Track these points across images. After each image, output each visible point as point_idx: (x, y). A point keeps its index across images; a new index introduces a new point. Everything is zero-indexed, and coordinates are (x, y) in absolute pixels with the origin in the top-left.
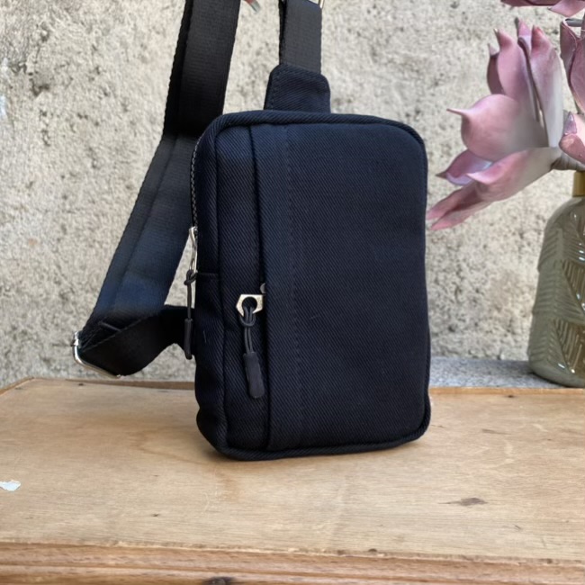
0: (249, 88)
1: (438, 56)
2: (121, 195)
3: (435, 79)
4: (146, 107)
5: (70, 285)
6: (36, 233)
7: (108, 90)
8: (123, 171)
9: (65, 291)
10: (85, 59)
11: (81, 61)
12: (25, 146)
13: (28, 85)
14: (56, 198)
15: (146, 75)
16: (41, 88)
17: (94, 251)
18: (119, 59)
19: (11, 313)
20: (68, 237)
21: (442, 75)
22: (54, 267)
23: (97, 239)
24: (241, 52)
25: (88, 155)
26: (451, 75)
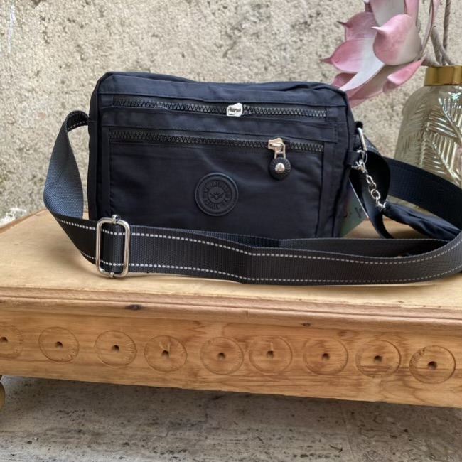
4: (117, 13)
6: (44, 109)
8: (102, 62)
14: (56, 82)
19: (31, 166)
20: (67, 112)
25: (78, 51)
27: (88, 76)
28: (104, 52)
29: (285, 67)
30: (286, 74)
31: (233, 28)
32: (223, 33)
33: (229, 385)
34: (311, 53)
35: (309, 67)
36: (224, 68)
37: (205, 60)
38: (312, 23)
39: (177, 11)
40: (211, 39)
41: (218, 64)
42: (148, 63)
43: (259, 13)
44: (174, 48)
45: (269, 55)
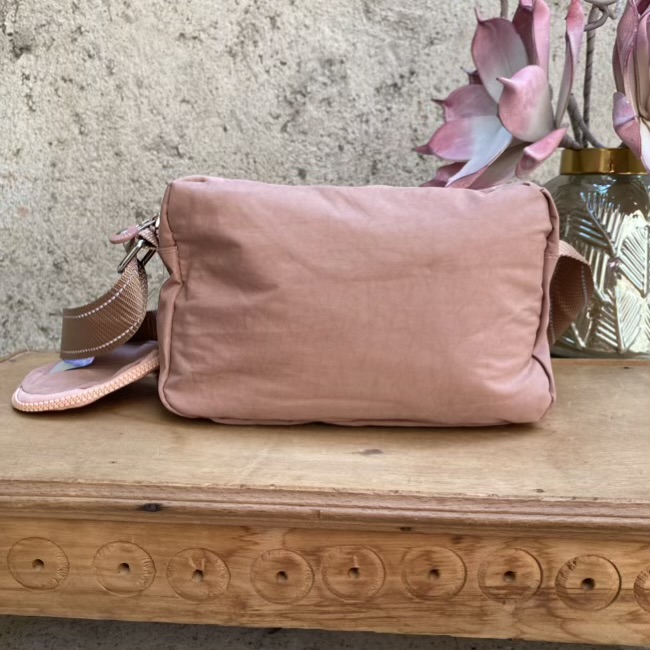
0: (238, 48)
1: (434, 13)
2: (110, 162)
3: (431, 38)
4: (132, 71)
5: (63, 255)
6: (26, 202)
7: (92, 52)
8: (110, 138)
9: (59, 261)
10: (67, 18)
11: (61, 20)
12: (9, 112)
13: (8, 46)
14: (44, 165)
15: (131, 35)
16: (21, 49)
17: (86, 221)
18: (102, 18)
19: (6, 283)
20: (59, 206)
21: (438, 33)
22: (47, 237)
23: (88, 207)
24: (228, 10)
25: (75, 121)
26: (448, 33)
27: (89, 156)
28: (113, 123)
29: (367, 145)
30: (369, 154)
31: (294, 92)
32: (281, 99)
33: (293, 619)
34: (402, 127)
35: (400, 145)
36: (283, 146)
37: (256, 135)
38: (403, 85)
39: (215, 67)
40: (264, 106)
41: (275, 141)
42: (176, 139)
43: (331, 71)
44: (212, 119)
45: (345, 129)
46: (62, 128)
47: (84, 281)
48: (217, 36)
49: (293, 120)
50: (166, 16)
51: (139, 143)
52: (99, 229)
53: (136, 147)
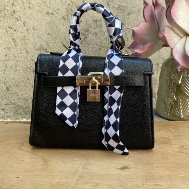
0: (66, 17)
1: (130, 5)
2: (24, 54)
3: (129, 13)
4: (32, 25)
5: (9, 85)
7: (18, 19)
9: (8, 87)
10: (10, 8)
11: (8, 9)
14: (3, 56)
15: (31, 13)
17: (17, 73)
18: (22, 8)
20: (8, 69)
21: (131, 11)
22: (4, 79)
23: (18, 69)
24: (63, 5)
25: (13, 41)
26: (134, 11)
28: (25, 42)
31: (85, 31)
39: (59, 23)
42: (46, 47)
43: (97, 24)
44: (58, 40)
45: (101, 43)
46: (9, 43)
47: (16, 93)
48: (59, 13)
49: (84, 40)
50: (43, 7)
51: (34, 48)
52: (21, 76)
53: (33, 49)
